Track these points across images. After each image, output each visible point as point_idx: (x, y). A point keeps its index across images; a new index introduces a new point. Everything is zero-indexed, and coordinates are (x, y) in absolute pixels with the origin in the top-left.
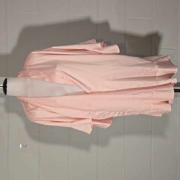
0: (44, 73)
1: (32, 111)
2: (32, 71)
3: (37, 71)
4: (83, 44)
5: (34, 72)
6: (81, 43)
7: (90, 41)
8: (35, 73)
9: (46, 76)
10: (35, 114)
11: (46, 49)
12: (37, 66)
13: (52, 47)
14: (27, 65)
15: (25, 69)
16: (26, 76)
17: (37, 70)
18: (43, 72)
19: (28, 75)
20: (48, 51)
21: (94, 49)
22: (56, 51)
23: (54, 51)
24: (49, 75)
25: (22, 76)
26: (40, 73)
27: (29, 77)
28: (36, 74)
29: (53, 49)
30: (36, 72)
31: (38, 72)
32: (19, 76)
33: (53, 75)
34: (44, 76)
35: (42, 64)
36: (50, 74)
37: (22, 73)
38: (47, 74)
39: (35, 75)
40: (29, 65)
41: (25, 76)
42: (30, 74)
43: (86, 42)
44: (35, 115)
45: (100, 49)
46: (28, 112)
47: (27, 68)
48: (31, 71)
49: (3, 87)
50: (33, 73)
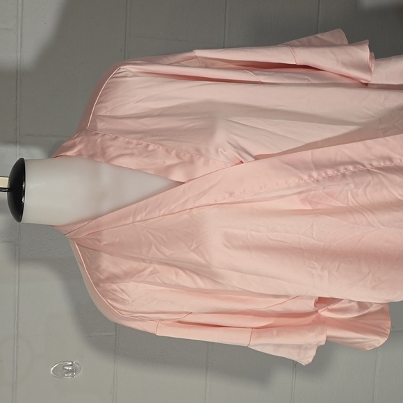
0: (168, 152)
1: (114, 286)
2: (121, 140)
3: (140, 139)
4: (303, 45)
5: (128, 143)
6: (295, 42)
7: (325, 36)
8: (131, 146)
9: (176, 161)
10: (126, 297)
11: (173, 59)
12: (142, 120)
13: (191, 50)
14: (103, 113)
15: (95, 129)
16: (97, 155)
17: (139, 136)
18: (163, 145)
19: (103, 153)
20: (177, 64)
21: (344, 64)
22: (206, 67)
23: (200, 67)
24: (186, 158)
25: (79, 154)
26: (151, 147)
27: (109, 161)
28: (135, 151)
29: (196, 57)
30: (135, 142)
31: (145, 143)
32: (69, 153)
33: (202, 159)
34: (169, 162)
35: (159, 116)
36: (192, 156)
37: (80, 143)
38: (178, 156)
39: (132, 155)
40: (108, 114)
41: (92, 157)
42: (112, 151)
43: (312, 38)
44: (123, 301)
45: (367, 69)
46: (97, 285)
47: (101, 125)
48: (116, 138)
49: (9, 190)
50: (126, 149)
